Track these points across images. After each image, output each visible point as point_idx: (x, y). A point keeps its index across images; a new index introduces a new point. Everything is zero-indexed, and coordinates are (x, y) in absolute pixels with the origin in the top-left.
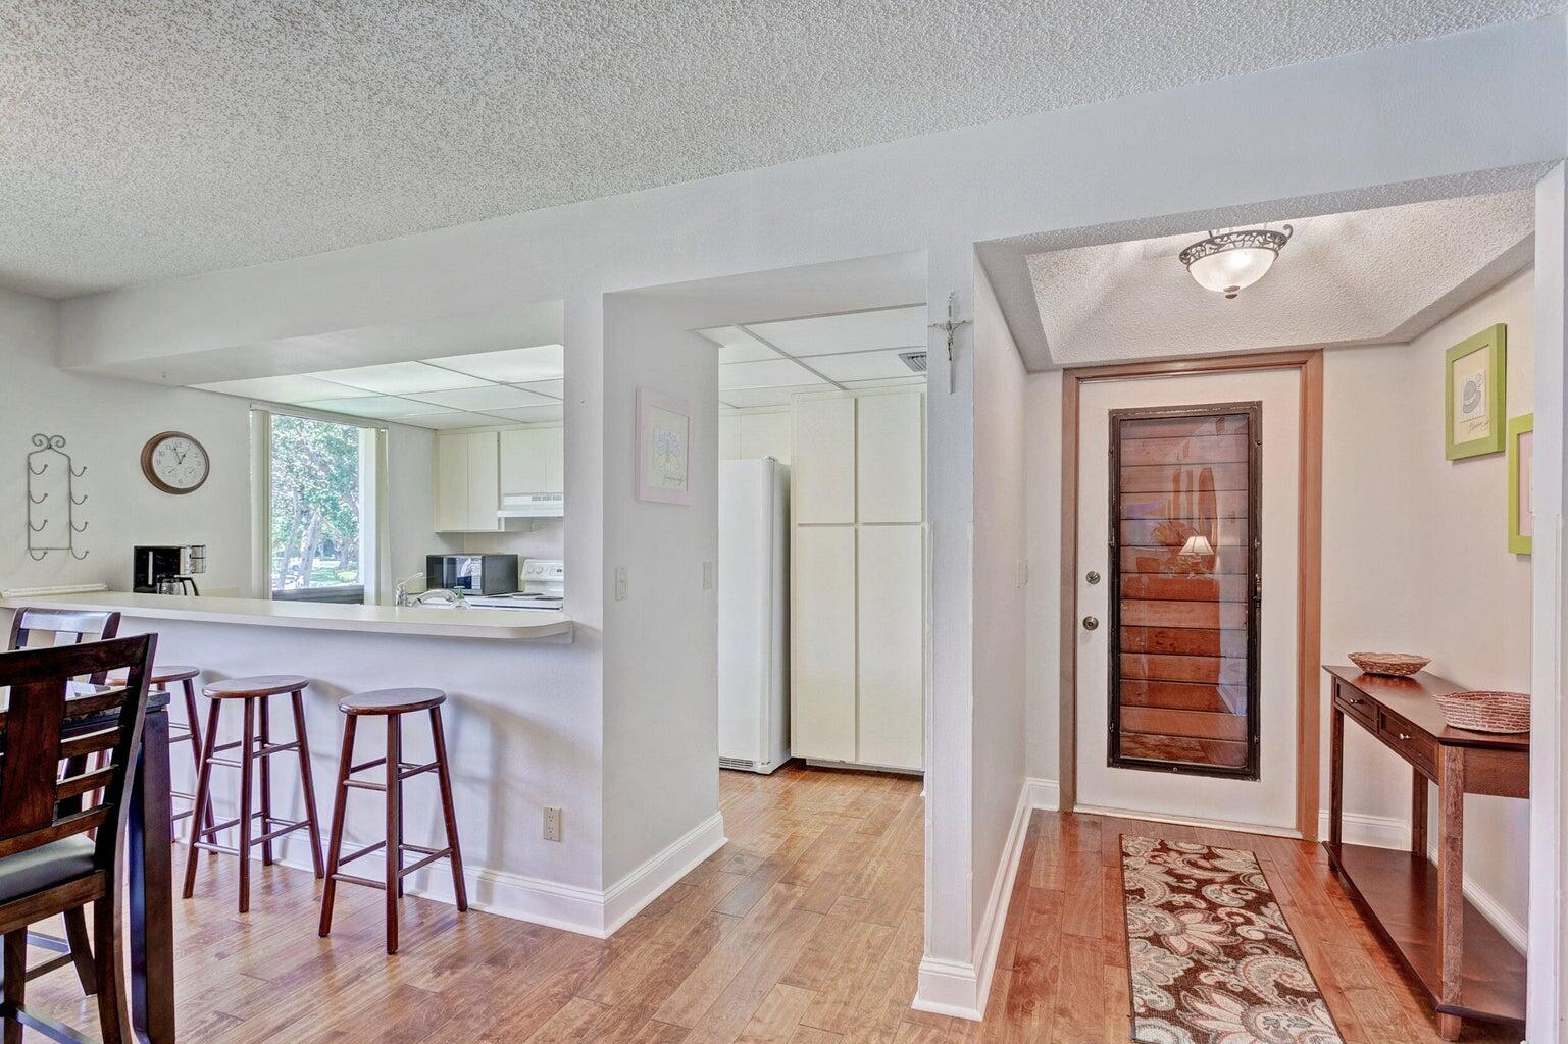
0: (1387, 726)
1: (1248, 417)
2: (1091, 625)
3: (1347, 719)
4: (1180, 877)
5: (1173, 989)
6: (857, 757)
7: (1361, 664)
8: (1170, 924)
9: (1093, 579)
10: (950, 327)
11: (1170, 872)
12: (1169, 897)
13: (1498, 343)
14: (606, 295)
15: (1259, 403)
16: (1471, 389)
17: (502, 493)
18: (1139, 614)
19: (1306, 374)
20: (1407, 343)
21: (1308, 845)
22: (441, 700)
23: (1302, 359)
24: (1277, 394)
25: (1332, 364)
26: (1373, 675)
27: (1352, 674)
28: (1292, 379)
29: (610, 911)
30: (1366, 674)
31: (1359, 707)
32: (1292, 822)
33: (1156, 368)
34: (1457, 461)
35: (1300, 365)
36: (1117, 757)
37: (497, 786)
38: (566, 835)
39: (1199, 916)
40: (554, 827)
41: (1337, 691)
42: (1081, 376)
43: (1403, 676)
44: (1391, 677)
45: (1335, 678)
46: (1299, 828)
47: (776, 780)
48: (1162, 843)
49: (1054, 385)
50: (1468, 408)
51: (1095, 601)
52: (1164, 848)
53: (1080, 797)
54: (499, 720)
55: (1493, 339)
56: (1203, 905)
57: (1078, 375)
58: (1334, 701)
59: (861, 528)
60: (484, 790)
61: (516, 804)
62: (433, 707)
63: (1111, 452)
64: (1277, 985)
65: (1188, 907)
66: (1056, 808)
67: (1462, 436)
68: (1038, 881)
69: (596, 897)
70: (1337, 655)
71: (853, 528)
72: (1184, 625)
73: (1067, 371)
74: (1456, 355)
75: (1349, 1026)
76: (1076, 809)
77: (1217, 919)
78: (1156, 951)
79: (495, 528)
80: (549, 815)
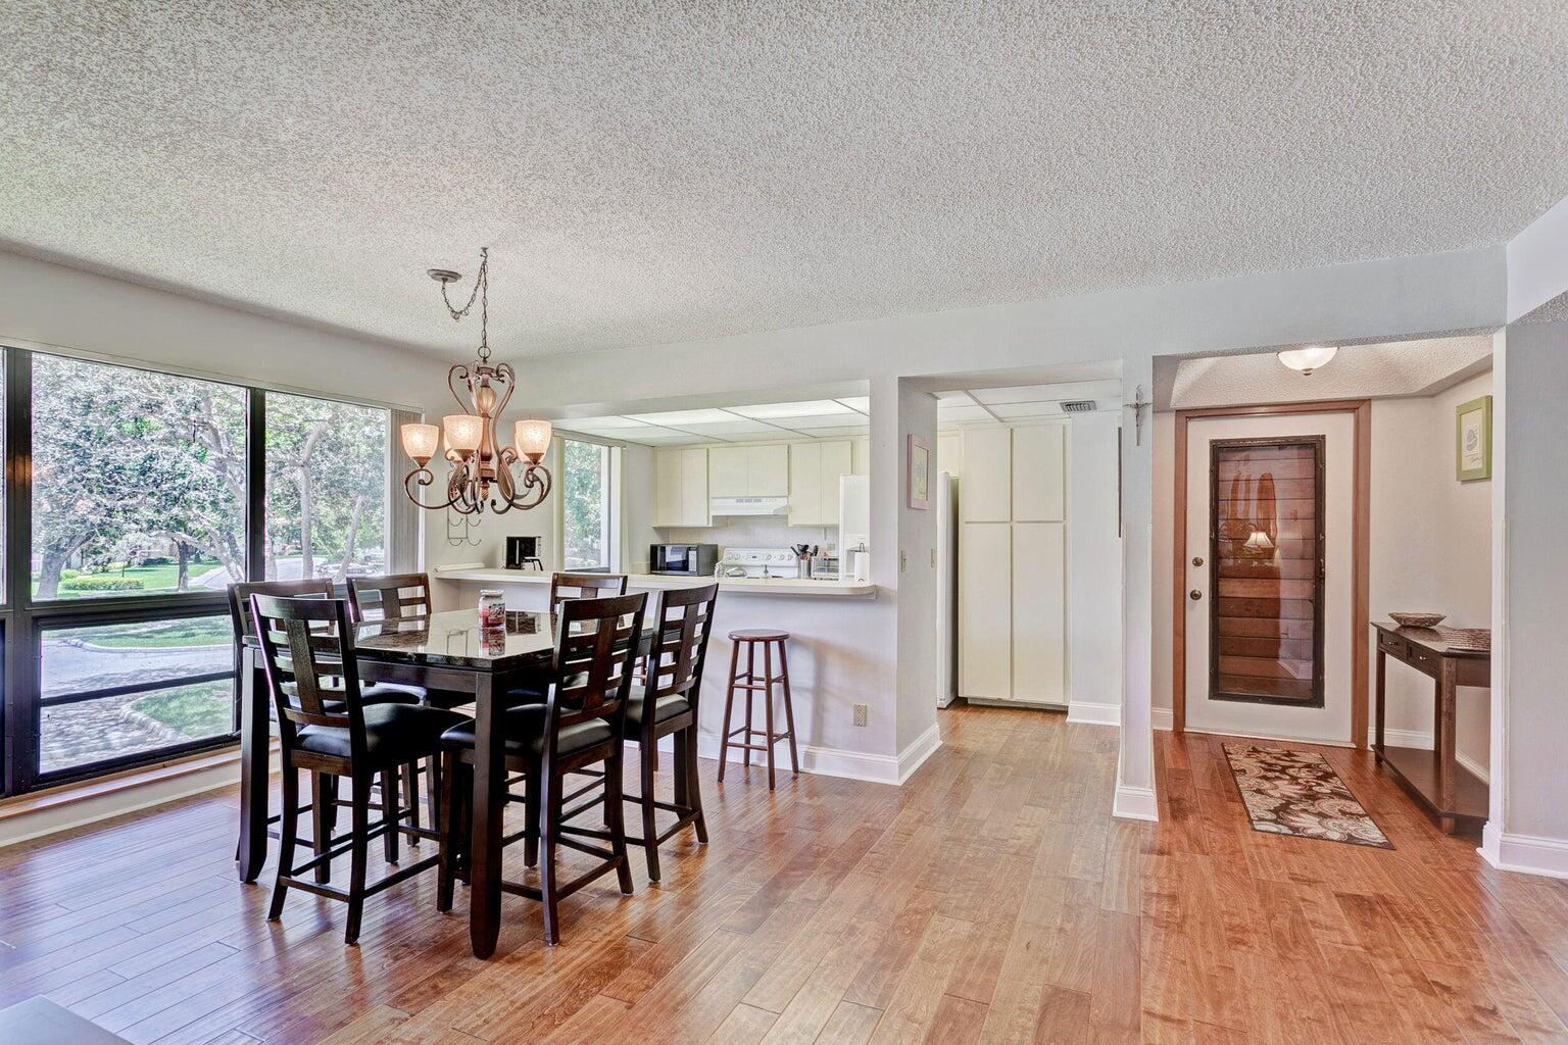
0: (1412, 655)
1: (1314, 447)
2: (1196, 596)
3: (1388, 657)
4: (1270, 765)
5: (1275, 811)
6: (1012, 696)
7: (1398, 619)
8: (1266, 785)
9: (1198, 563)
10: (1137, 406)
11: (1262, 762)
12: (1263, 773)
13: (1487, 408)
14: (901, 380)
15: (1324, 437)
16: (1472, 435)
17: (710, 496)
18: (1233, 589)
19: (1358, 416)
20: (1433, 396)
21: (1360, 751)
22: (786, 637)
23: (1356, 406)
24: (1337, 431)
25: (1377, 410)
26: (1408, 627)
27: (1392, 626)
28: (1347, 420)
29: (902, 768)
30: (1403, 626)
31: (1395, 647)
32: (1349, 737)
33: (1246, 411)
34: (1464, 482)
35: (1354, 410)
36: (1216, 692)
37: (819, 692)
38: (869, 722)
39: (1286, 782)
40: (861, 717)
41: (1381, 638)
42: (1190, 415)
43: (1426, 626)
44: (1419, 628)
45: (1380, 629)
46: (1353, 741)
47: (947, 712)
48: (1253, 748)
49: (1170, 421)
50: (1470, 448)
51: (1199, 579)
52: (1255, 750)
53: (1187, 723)
54: (820, 652)
55: (1484, 405)
56: (1288, 777)
57: (1186, 415)
58: (1378, 646)
59: (1016, 527)
60: (809, 696)
61: (832, 703)
62: (781, 640)
63: (1211, 471)
64: (1340, 810)
65: (1278, 778)
66: (1171, 729)
67: (1467, 466)
68: (1169, 764)
69: (894, 761)
70: (1381, 615)
71: (1009, 525)
72: (1267, 596)
73: (1179, 412)
74: (1463, 410)
75: (1387, 828)
76: (1185, 730)
77: (1298, 784)
78: (1259, 796)
79: (705, 524)
80: (858, 709)
